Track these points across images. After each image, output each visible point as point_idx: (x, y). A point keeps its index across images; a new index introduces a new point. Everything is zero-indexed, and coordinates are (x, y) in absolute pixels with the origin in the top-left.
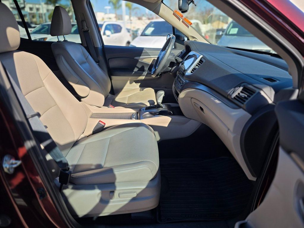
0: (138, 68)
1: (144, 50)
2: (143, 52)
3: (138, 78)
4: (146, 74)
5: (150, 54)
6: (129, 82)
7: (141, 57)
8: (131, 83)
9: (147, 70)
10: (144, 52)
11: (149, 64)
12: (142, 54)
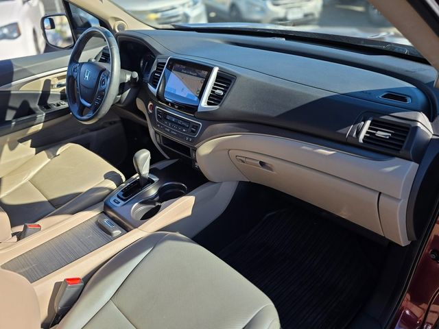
0: (12, 108)
1: (14, 67)
2: (15, 70)
3: (27, 131)
4: (43, 118)
5: (33, 72)
6: (6, 147)
7: (13, 83)
8: (12, 148)
9: (38, 107)
10: (18, 71)
11: (38, 94)
12: (15, 77)
